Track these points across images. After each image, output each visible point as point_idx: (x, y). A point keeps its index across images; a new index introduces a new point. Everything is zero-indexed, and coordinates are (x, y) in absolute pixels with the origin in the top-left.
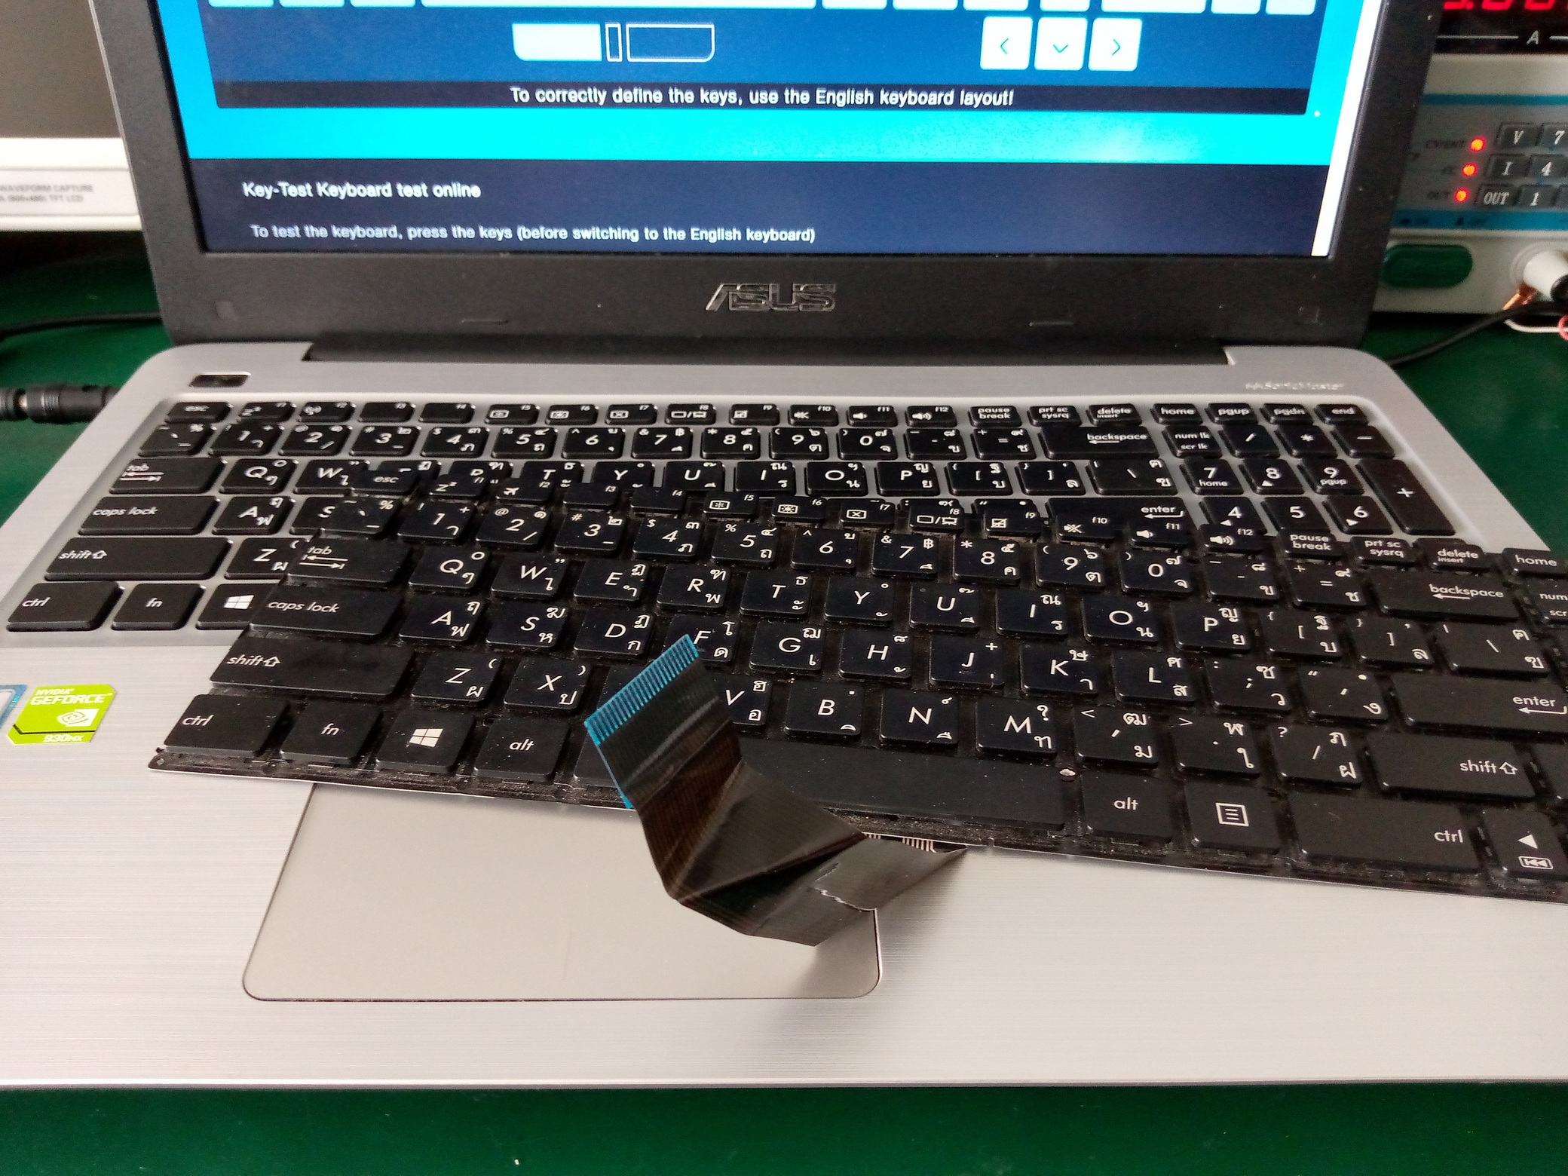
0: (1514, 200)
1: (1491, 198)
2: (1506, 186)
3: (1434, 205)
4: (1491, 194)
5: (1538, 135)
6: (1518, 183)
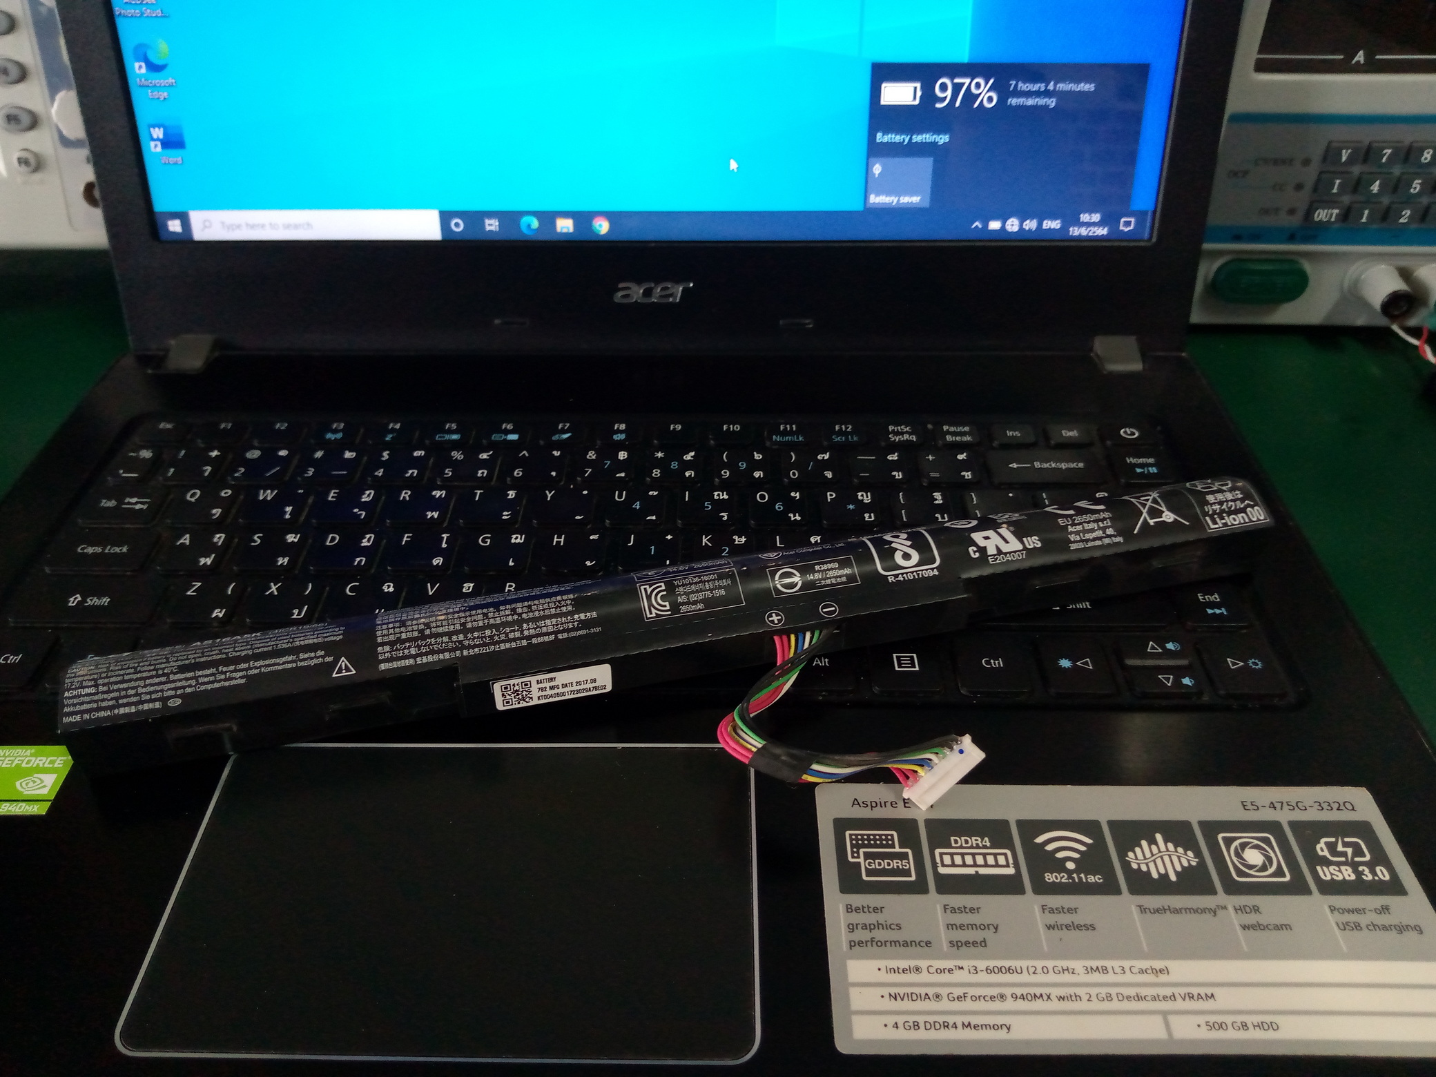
0: (1345, 216)
1: (1321, 215)
2: (1336, 202)
3: (1268, 221)
4: (1321, 211)
5: (1368, 154)
6: (1346, 199)
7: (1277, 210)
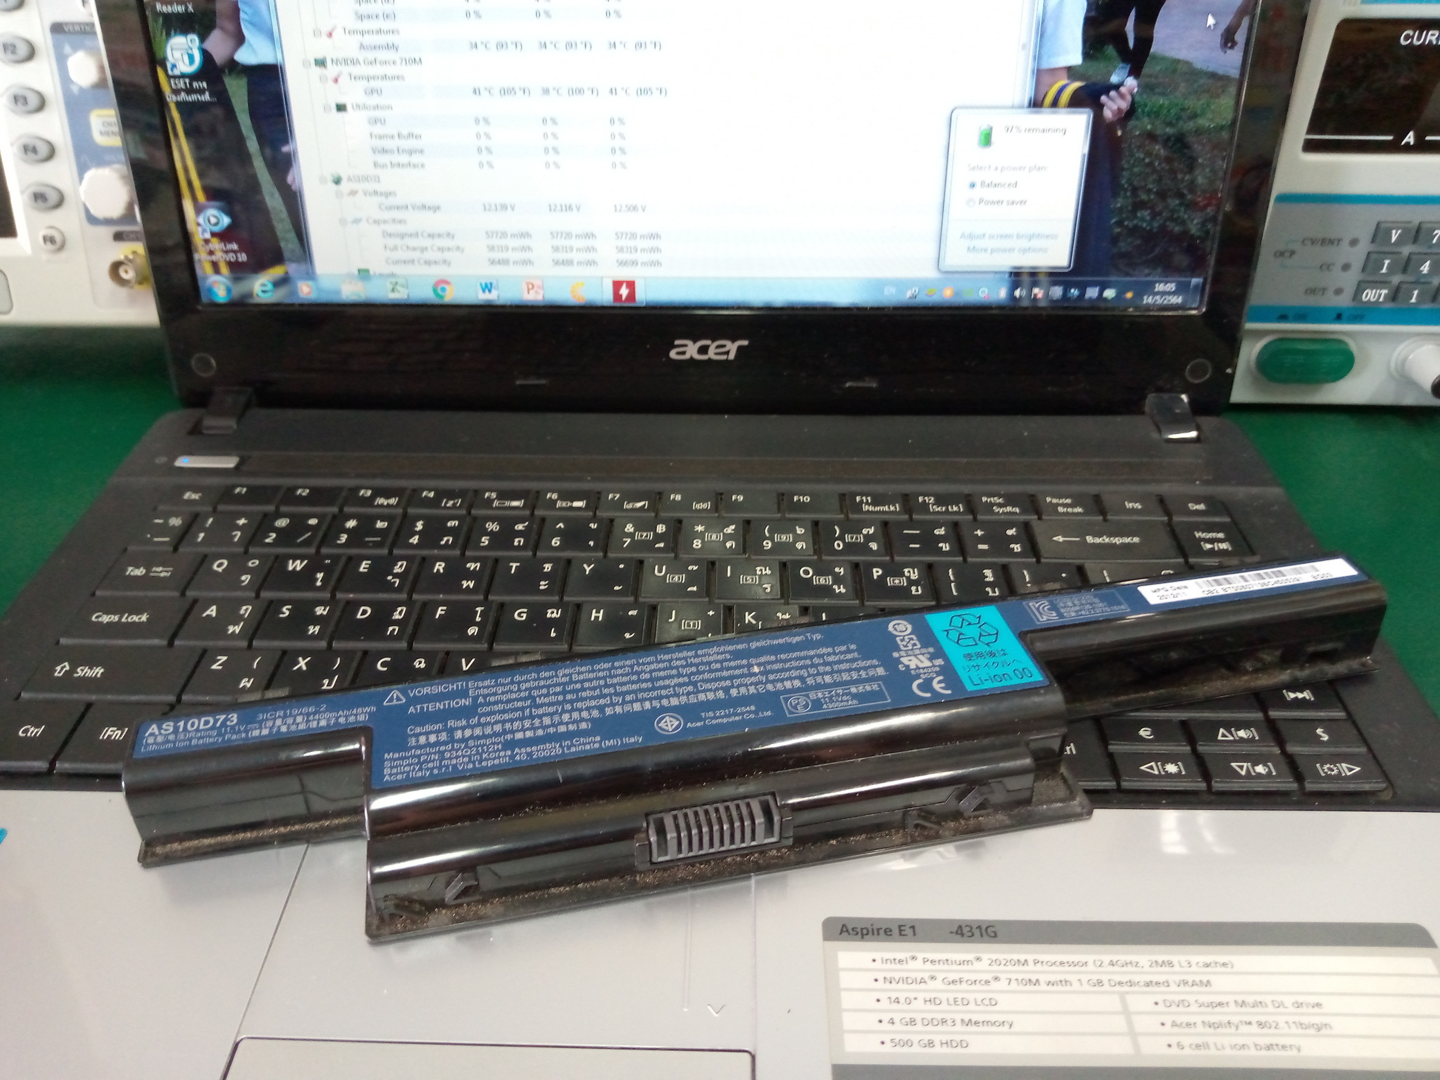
0: (1394, 296)
1: (1370, 295)
2: (1385, 282)
3: (1312, 301)
4: (1369, 290)
6: (1395, 280)
7: (1324, 290)
